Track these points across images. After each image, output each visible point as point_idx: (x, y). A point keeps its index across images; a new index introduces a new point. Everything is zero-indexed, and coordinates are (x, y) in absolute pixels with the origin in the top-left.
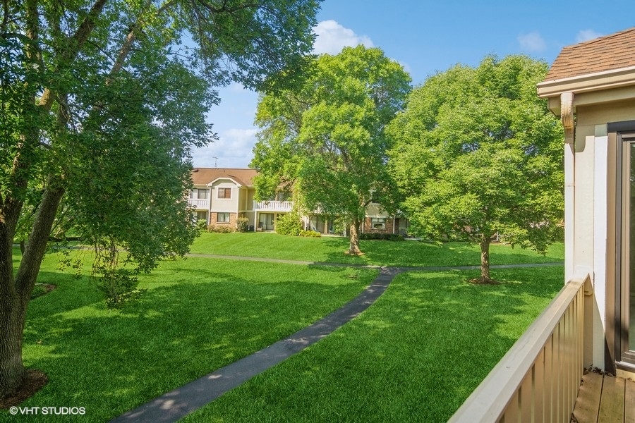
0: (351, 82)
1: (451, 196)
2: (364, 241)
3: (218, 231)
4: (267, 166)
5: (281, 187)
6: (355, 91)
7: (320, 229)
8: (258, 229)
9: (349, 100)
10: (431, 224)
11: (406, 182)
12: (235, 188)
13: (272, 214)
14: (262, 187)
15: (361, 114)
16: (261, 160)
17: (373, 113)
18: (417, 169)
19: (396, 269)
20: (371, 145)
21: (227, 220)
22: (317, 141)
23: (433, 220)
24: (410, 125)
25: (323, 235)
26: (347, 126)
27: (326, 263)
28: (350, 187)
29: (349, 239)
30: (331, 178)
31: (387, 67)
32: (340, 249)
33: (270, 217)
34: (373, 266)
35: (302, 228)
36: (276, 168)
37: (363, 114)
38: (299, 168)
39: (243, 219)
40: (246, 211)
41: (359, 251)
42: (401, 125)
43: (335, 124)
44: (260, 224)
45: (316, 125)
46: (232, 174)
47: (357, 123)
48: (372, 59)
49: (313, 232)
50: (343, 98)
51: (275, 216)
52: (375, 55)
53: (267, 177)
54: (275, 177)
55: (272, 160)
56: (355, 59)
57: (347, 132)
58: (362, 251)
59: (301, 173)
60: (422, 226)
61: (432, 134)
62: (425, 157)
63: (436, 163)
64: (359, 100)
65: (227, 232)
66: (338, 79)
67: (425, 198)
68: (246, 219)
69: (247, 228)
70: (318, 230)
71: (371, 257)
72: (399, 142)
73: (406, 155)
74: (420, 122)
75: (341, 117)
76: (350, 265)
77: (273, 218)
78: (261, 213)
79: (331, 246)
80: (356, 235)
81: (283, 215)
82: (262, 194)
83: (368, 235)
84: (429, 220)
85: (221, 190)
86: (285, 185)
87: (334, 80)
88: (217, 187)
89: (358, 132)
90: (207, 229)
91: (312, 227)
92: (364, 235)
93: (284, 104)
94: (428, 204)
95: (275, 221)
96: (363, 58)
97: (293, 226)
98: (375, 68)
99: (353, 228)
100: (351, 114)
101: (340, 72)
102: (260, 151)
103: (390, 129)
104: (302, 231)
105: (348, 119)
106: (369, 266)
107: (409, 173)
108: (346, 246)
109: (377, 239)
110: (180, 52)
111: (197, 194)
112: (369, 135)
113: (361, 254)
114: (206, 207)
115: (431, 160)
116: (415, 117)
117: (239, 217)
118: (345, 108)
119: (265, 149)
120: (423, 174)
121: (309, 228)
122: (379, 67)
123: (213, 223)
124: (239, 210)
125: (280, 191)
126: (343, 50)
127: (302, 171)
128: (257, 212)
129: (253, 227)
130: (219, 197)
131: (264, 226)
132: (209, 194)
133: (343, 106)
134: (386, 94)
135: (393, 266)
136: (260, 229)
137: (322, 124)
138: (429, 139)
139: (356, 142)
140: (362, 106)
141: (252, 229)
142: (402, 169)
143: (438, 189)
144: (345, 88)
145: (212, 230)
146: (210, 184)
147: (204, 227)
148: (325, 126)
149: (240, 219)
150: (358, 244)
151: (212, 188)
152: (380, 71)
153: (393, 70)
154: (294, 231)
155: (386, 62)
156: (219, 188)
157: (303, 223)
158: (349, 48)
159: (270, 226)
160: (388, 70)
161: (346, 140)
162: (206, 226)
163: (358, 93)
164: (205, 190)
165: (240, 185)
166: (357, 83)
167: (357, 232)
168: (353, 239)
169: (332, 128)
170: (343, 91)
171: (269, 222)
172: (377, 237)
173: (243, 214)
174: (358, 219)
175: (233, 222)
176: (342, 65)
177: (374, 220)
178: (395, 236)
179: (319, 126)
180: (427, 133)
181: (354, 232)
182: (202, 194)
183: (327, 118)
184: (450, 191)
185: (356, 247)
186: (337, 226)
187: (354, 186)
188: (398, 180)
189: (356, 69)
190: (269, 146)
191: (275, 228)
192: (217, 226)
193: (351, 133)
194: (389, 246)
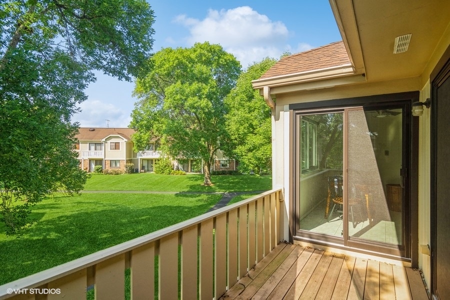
0: (200, 68)
1: (263, 145)
2: (215, 176)
3: (111, 174)
4: (141, 126)
5: (153, 141)
6: (202, 74)
7: (186, 169)
8: (142, 171)
9: (198, 80)
10: (252, 164)
11: (236, 136)
12: (123, 142)
13: (152, 160)
14: (138, 141)
15: (206, 90)
16: (137, 122)
17: (215, 89)
18: (242, 128)
19: (234, 194)
20: (213, 111)
21: (118, 165)
22: (176, 109)
23: (253, 161)
24: (238, 98)
25: (187, 173)
26: (196, 99)
27: (188, 192)
28: (200, 140)
29: (204, 175)
30: (186, 134)
31: (225, 58)
32: (199, 182)
33: (150, 162)
34: (219, 192)
35: (173, 169)
36: (148, 128)
37: (207, 90)
38: (164, 127)
39: (129, 164)
40: (132, 158)
41: (210, 183)
42: (233, 98)
43: (187, 96)
44: (143, 168)
45: (175, 97)
46: (120, 132)
47: (204, 96)
48: (214, 52)
49: (181, 171)
50: (194, 78)
51: (154, 161)
52: (217, 49)
53: (142, 134)
54: (147, 134)
55: (145, 122)
56: (203, 52)
57: (197, 102)
58: (213, 183)
59: (165, 131)
60: (247, 165)
61: (252, 104)
62: (247, 119)
63: (254, 123)
64: (206, 80)
65: (118, 174)
66: (190, 65)
67: (247, 147)
68: (132, 164)
69: (133, 171)
70: (184, 170)
71: (218, 186)
72: (233, 109)
73: (235, 118)
74: (244, 96)
75: (192, 92)
76: (204, 192)
77: (152, 163)
78: (143, 160)
79: (192, 180)
80: (208, 172)
81: (159, 160)
82: (138, 146)
83: (218, 172)
84: (251, 161)
85: (112, 144)
86: (156, 139)
87: (187, 66)
88: (109, 142)
89: (204, 102)
90: (102, 172)
91: (180, 168)
92: (215, 172)
93: (152, 82)
94: (250, 150)
95: (154, 165)
96: (208, 51)
97: (166, 168)
98: (217, 58)
99: (206, 168)
100: (199, 90)
101: (191, 61)
102: (136, 115)
103: (227, 100)
104: (173, 171)
105: (197, 93)
106: (217, 193)
107: (238, 130)
108: (202, 180)
109: (224, 174)
110: (62, 44)
111: (94, 147)
112: (211, 104)
113: (212, 185)
114: (102, 157)
115: (251, 121)
116: (241, 93)
117: (126, 163)
118: (195, 85)
119: (140, 114)
120: (246, 131)
121: (178, 169)
122: (219, 57)
123: (108, 168)
124: (126, 157)
125: (153, 144)
126: (195, 45)
127: (166, 130)
128: (141, 159)
129: (138, 169)
130: (111, 149)
131: (146, 168)
132: (103, 147)
133: (194, 84)
134: (226, 75)
135: (233, 192)
136: (143, 171)
137: (178, 97)
138: (250, 107)
139: (203, 109)
140: (207, 85)
141: (137, 171)
142: (233, 127)
143: (254, 141)
144: (196, 72)
145: (107, 173)
146: (104, 140)
147: (100, 171)
148: (181, 98)
149: (127, 164)
150: (210, 178)
151: (106, 142)
152: (220, 60)
153: (229, 60)
154: (167, 171)
155: (225, 54)
156: (111, 143)
157: (174, 165)
158: (199, 44)
159: (150, 169)
160: (226, 60)
161: (196, 108)
162: (102, 170)
163: (204, 76)
164: (100, 144)
165: (126, 140)
166: (204, 68)
167: (209, 170)
168: (206, 175)
169: (186, 100)
170: (194, 74)
171: (150, 166)
172: (223, 173)
173: (130, 161)
174: (209, 162)
175: (122, 167)
176: (193, 56)
177: (221, 162)
178: (236, 172)
179: (176, 98)
180: (248, 104)
181: (207, 170)
182: (98, 147)
183: (182, 92)
184: (262, 142)
185: (209, 180)
186: (195, 167)
187: (202, 139)
188: (232, 135)
189: (204, 58)
190: (143, 112)
191: (154, 169)
192: (110, 170)
193: (199, 103)
194: (231, 179)
